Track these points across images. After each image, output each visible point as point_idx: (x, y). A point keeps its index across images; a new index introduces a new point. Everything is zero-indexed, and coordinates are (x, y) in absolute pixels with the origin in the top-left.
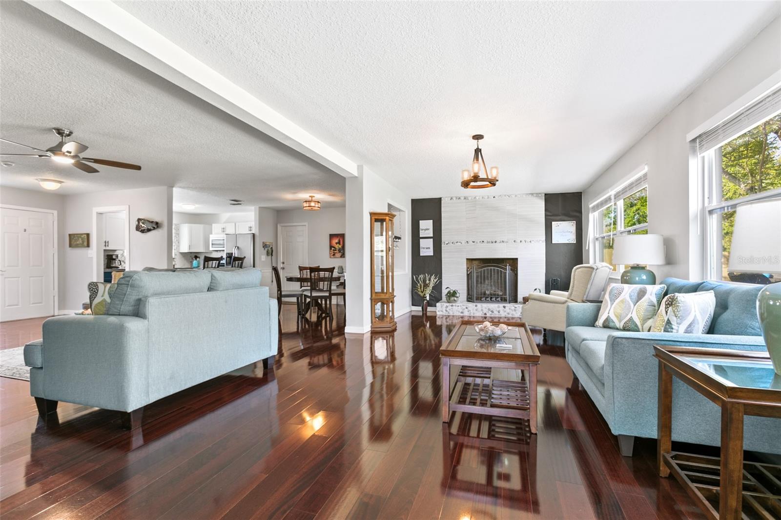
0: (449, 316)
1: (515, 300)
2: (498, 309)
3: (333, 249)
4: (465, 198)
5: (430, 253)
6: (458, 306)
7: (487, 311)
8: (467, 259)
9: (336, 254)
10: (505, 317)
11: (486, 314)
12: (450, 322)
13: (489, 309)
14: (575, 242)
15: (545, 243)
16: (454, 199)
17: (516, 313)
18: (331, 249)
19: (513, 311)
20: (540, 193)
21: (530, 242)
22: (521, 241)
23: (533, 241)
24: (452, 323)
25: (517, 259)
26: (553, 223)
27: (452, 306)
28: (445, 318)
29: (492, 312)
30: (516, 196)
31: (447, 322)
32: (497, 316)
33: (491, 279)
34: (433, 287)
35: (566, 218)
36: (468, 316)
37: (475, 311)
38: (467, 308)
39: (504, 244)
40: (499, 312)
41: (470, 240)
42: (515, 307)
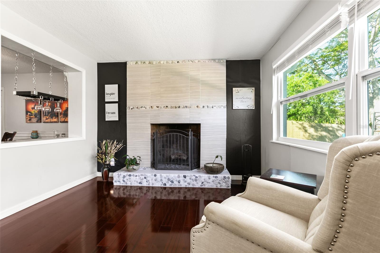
0: (126, 187)
1: (197, 166)
2: (178, 179)
3: (29, 114)
4: (150, 63)
5: (116, 118)
6: (136, 176)
7: (167, 181)
8: (152, 125)
9: (32, 119)
10: (186, 188)
11: (165, 184)
12: (128, 193)
13: (169, 179)
14: (254, 108)
15: (226, 109)
16: (139, 63)
17: (197, 183)
18: (27, 114)
19: (193, 181)
20: (222, 59)
21: (212, 107)
22: (203, 107)
23: (215, 106)
24: (130, 195)
25: (200, 124)
26: (234, 89)
27: (130, 175)
28: (122, 189)
29: (172, 182)
30: (199, 61)
31: (124, 194)
32: (177, 186)
33: (177, 144)
34: (116, 153)
35: (245, 85)
36: (147, 187)
37: (154, 181)
38: (145, 178)
39: (188, 109)
40: (179, 182)
41: (155, 105)
42: (196, 177)
